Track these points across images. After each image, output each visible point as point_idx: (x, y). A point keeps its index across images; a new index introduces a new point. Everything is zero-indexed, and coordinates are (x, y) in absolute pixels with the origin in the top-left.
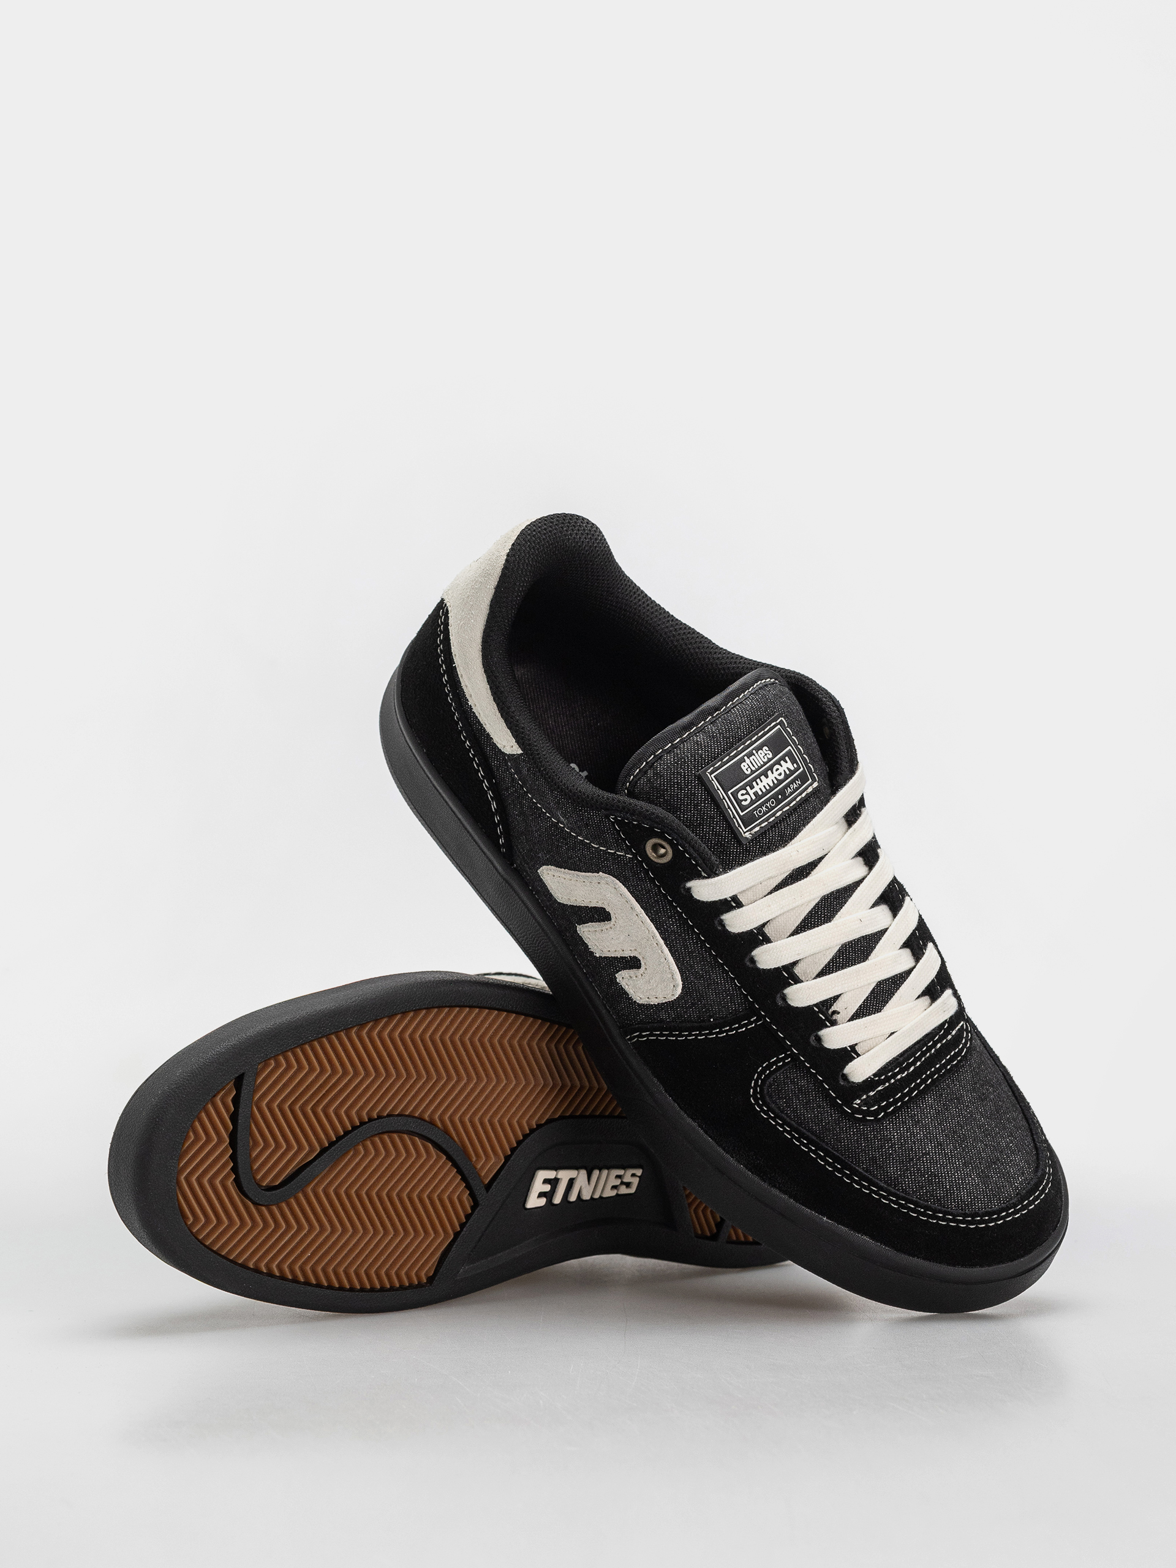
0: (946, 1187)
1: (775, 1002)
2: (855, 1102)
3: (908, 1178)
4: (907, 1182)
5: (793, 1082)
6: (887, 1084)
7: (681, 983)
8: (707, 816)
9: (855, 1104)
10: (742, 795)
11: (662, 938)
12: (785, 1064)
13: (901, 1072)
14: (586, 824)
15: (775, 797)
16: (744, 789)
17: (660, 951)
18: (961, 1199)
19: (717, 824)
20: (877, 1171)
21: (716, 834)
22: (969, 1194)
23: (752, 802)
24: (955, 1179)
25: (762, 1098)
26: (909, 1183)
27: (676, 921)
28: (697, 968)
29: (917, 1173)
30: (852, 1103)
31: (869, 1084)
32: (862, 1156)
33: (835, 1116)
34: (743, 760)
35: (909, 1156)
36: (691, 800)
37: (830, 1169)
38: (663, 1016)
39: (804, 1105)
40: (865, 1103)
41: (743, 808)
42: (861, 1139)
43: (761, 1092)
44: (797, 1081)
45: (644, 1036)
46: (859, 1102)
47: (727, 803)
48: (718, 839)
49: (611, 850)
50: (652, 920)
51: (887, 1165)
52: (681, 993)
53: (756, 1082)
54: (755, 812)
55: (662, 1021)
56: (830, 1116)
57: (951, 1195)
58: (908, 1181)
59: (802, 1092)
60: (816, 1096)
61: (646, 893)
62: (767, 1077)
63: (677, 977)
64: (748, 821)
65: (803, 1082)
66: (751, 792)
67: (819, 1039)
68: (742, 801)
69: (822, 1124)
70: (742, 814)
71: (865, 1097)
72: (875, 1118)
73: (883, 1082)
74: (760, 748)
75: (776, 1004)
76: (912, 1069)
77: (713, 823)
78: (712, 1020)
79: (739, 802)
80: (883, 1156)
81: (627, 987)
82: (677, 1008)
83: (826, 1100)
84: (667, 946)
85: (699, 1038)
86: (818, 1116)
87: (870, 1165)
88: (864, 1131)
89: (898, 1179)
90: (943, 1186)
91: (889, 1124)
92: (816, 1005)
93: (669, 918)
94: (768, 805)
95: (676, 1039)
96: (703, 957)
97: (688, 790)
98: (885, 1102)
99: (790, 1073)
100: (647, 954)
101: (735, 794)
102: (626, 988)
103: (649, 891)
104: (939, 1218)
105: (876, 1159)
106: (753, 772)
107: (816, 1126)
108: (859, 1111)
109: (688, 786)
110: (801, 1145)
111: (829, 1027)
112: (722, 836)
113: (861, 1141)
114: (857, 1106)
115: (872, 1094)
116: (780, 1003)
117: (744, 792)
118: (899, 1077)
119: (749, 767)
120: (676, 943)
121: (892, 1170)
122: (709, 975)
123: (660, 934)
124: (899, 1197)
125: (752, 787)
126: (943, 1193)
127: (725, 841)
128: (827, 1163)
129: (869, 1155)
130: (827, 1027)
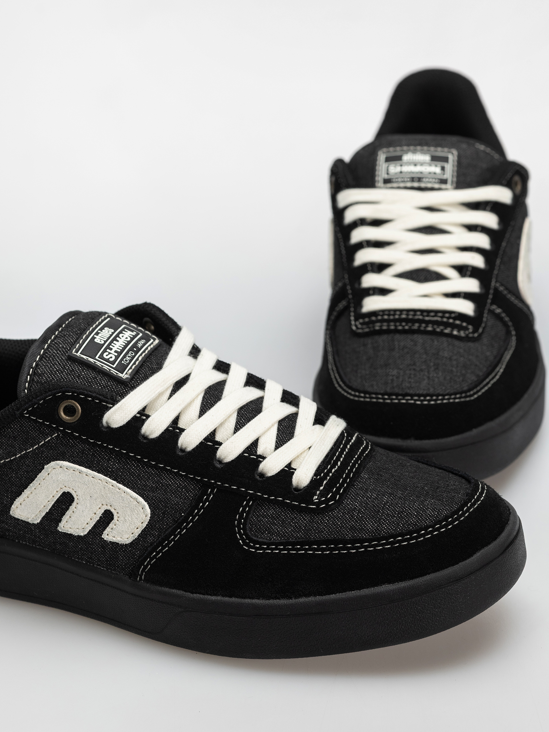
0: (414, 515)
1: (215, 467)
2: (314, 498)
3: (384, 524)
4: (386, 528)
5: (264, 516)
6: (328, 478)
7: (146, 503)
8: (91, 378)
9: (315, 499)
10: (107, 355)
11: (113, 480)
12: (250, 507)
13: (333, 467)
14: (14, 437)
15: (131, 349)
16: (106, 352)
17: (118, 490)
18: (430, 516)
19: (100, 380)
20: (360, 534)
21: (104, 387)
22: (433, 510)
23: (117, 358)
24: (417, 507)
25: (251, 540)
26: (387, 527)
27: (114, 460)
28: (150, 483)
29: (389, 517)
30: (313, 500)
31: (315, 483)
32: (343, 531)
33: (307, 518)
34: (94, 338)
35: (375, 511)
36: (73, 375)
37: (328, 552)
38: (150, 539)
39: (281, 526)
40: (321, 495)
41: (113, 363)
42: (335, 520)
43: (248, 537)
44: (267, 513)
45: (147, 565)
46: (316, 497)
47: (98, 363)
48: (108, 389)
49: (41, 442)
50: (99, 472)
51: (364, 526)
52: (151, 512)
53: (239, 533)
54: (123, 362)
55: (152, 544)
56: (304, 520)
57: (421, 517)
58: (386, 526)
59: (275, 519)
60: (286, 514)
61: (82, 454)
62: (245, 524)
63: (140, 500)
64: (122, 368)
65: (271, 511)
66: (112, 352)
67: (262, 475)
68: (109, 359)
69: (303, 529)
70: (114, 366)
71: (318, 492)
72: (335, 501)
73: (325, 478)
74: (102, 329)
75: (217, 468)
76: (339, 463)
77: (98, 381)
78: (183, 514)
79: (108, 360)
80: (357, 522)
81: (114, 538)
82: (155, 526)
83: (294, 512)
84: (120, 483)
85: (182, 533)
86: (296, 526)
87: (353, 533)
88: (333, 515)
89: (378, 529)
90: (411, 515)
91: (348, 500)
92: (244, 452)
93: (108, 461)
94: (130, 355)
95: (169, 547)
96: (149, 473)
97: (67, 370)
98: (335, 488)
99: (258, 512)
100: (111, 500)
101: (101, 357)
102: (114, 540)
103: (83, 451)
104: (424, 535)
105: (354, 527)
106: (105, 342)
107: (299, 533)
108: (321, 503)
109: (65, 368)
110: (297, 551)
111: (262, 461)
112: (109, 386)
113: (336, 522)
114: (317, 501)
115: (322, 488)
116: (218, 466)
117: (107, 353)
118: (333, 470)
119: (101, 340)
120: (125, 476)
121: (370, 525)
122: (161, 483)
123: (110, 477)
124: (386, 539)
125: (111, 349)
126: (415, 519)
127: (113, 388)
128: (323, 550)
129: (348, 527)
130: (261, 462)
